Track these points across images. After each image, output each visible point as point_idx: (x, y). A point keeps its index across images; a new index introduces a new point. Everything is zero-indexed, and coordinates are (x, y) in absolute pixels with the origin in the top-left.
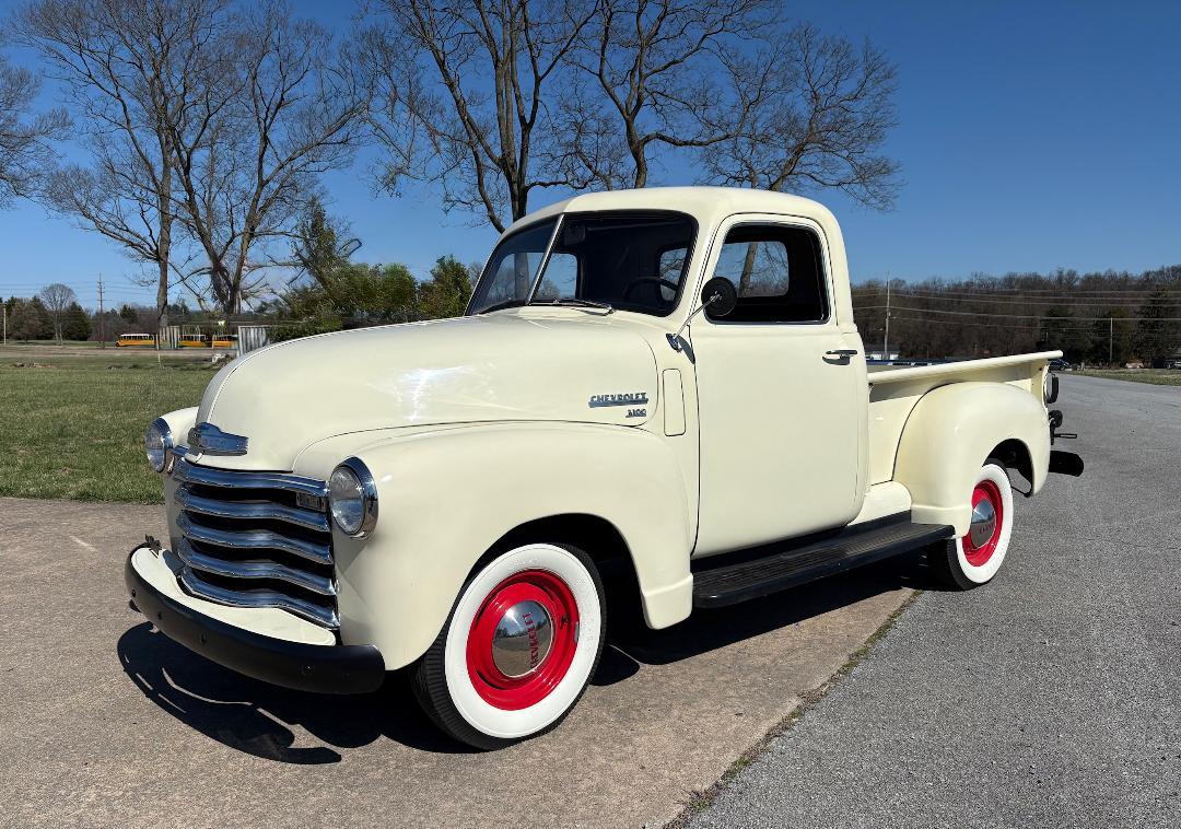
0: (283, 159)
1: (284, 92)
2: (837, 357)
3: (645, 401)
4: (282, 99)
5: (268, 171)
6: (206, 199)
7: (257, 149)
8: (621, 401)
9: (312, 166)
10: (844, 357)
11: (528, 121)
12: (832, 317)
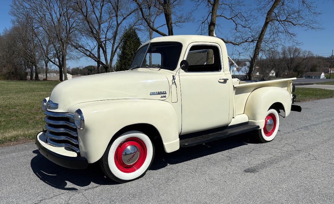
2: (223, 81)
3: (166, 93)
8: (159, 93)
10: (225, 81)
12: (222, 70)
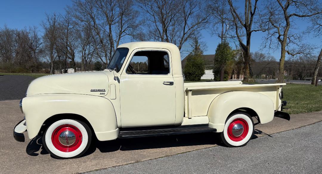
0: (190, 28)
1: (191, 11)
2: (169, 83)
3: (105, 91)
4: (190, 12)
5: (186, 30)
6: (171, 38)
7: (183, 25)
8: (98, 91)
9: (198, 29)
10: (171, 84)
11: (253, 13)
